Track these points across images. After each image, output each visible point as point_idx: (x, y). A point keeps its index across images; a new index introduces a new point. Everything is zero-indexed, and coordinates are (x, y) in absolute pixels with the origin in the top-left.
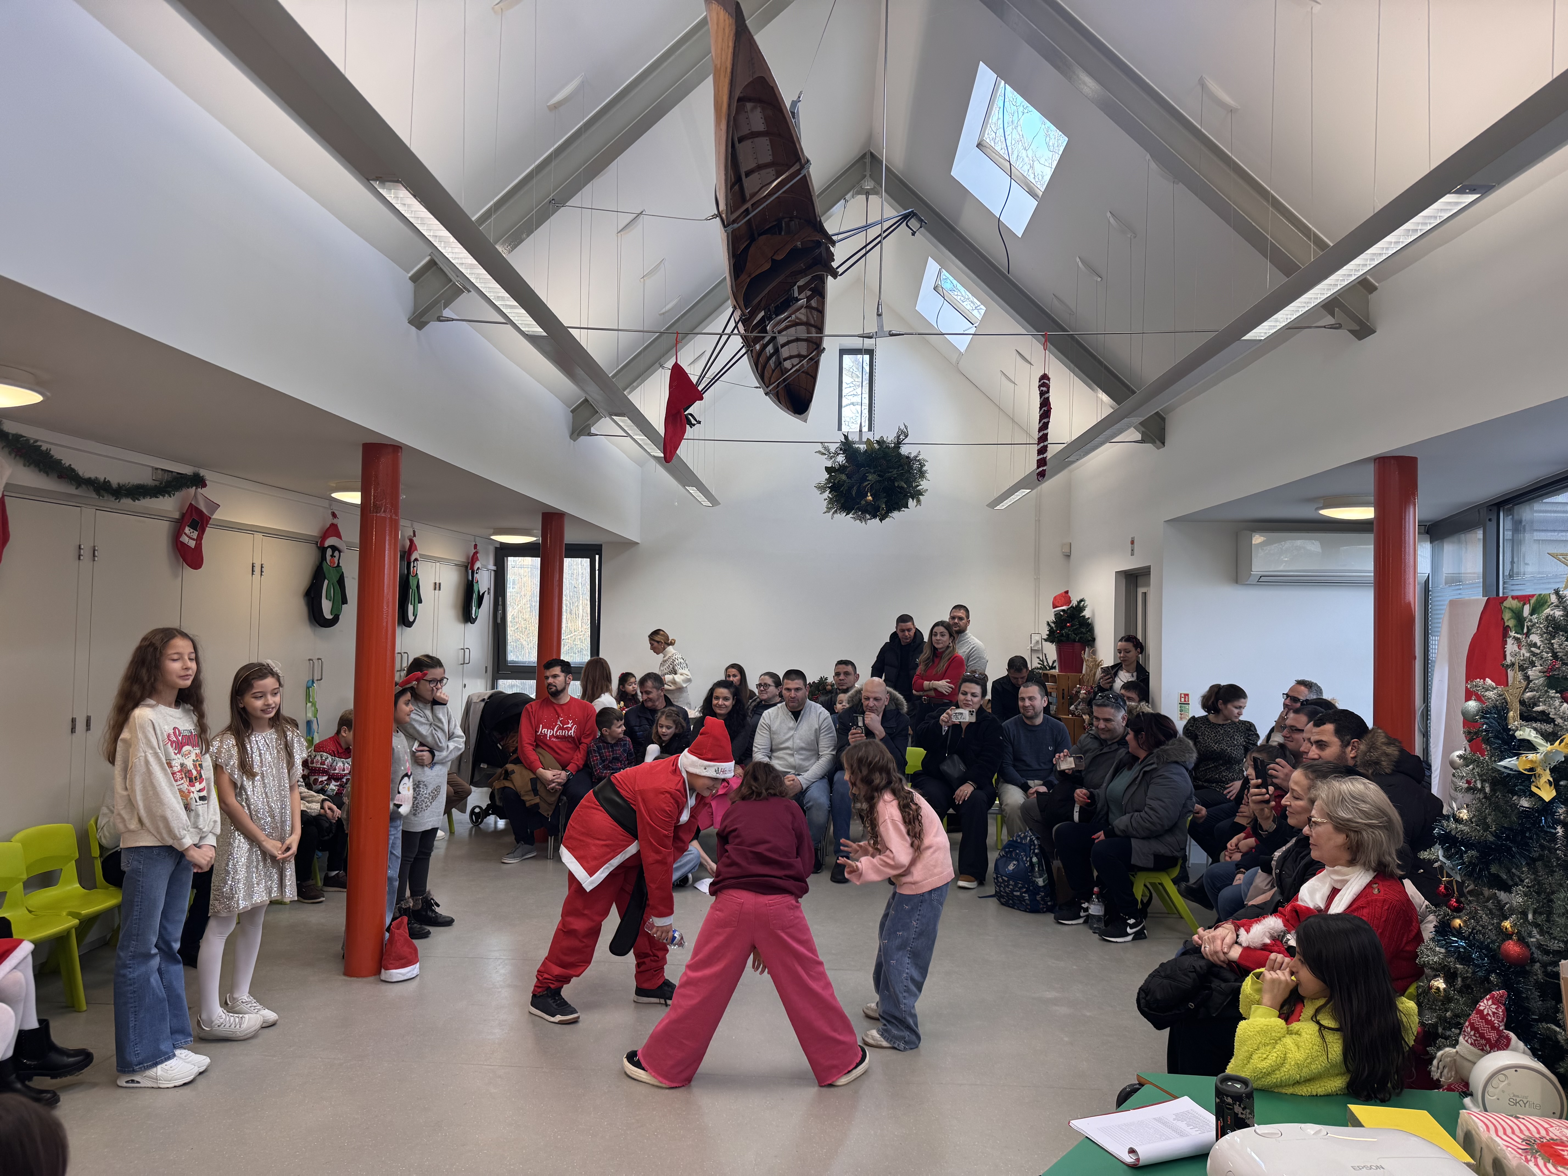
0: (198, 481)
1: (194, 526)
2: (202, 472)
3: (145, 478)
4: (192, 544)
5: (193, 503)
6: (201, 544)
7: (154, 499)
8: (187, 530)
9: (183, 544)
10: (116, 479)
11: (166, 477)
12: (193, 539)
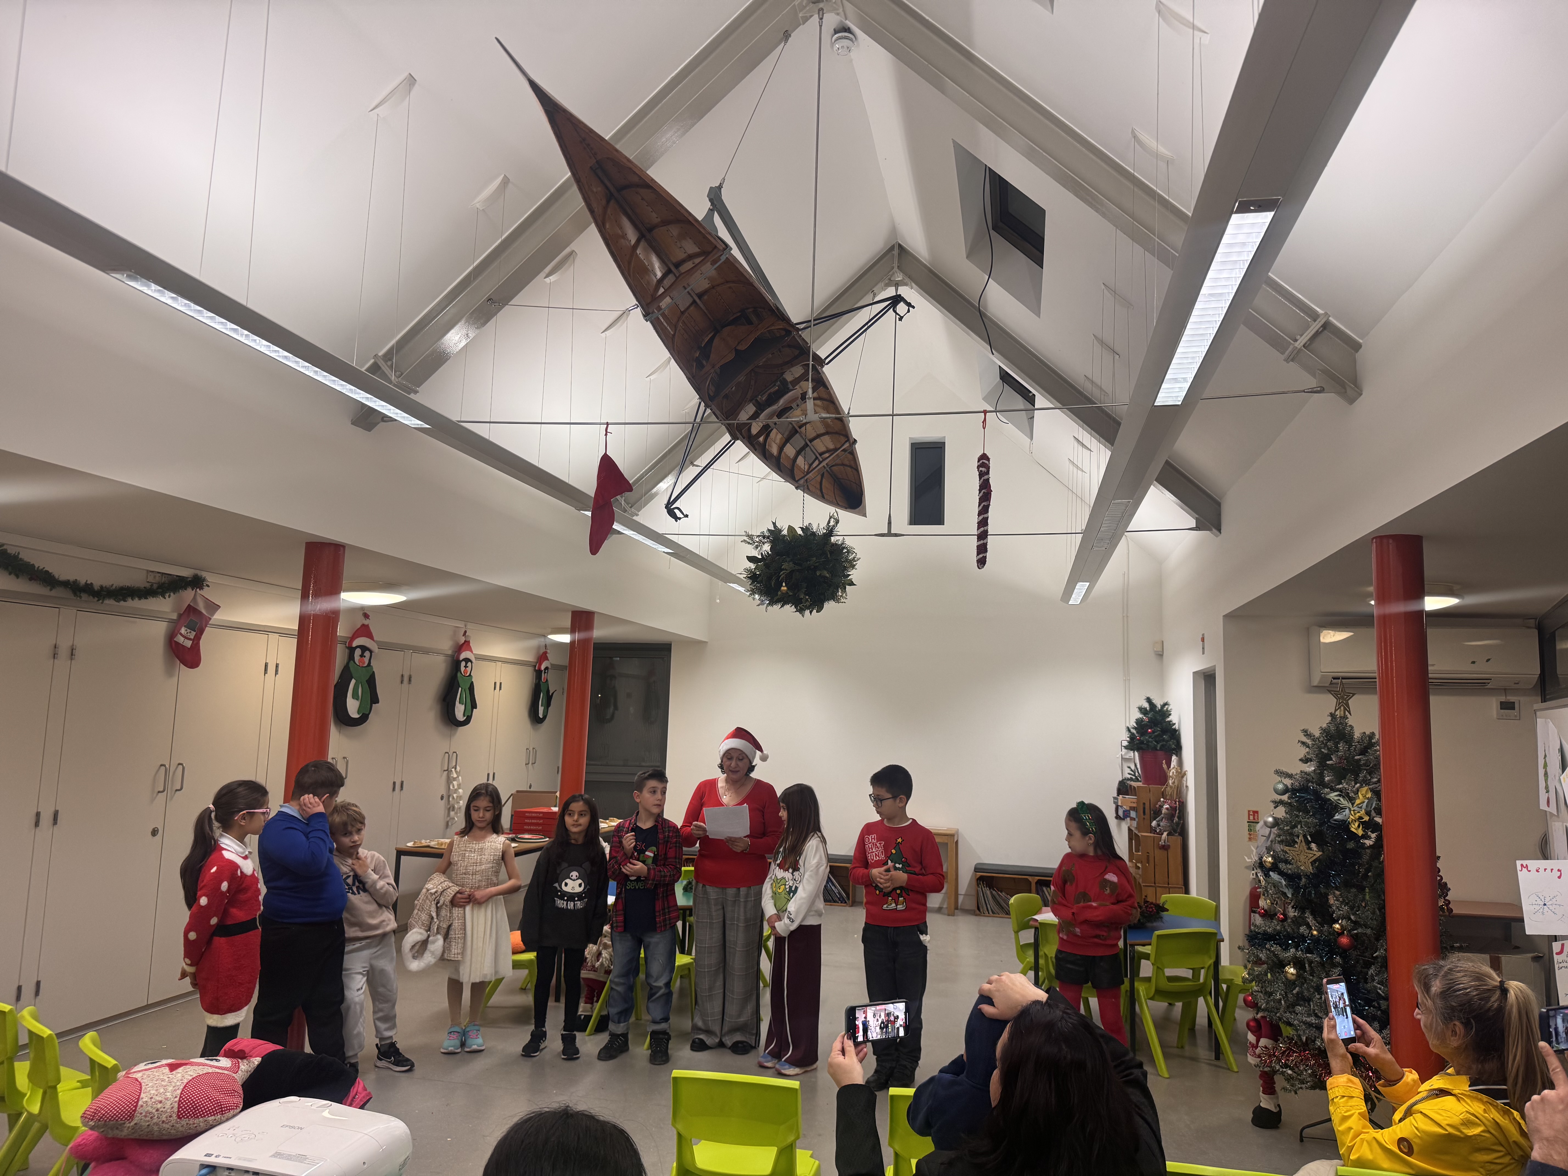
0: (197, 582)
1: (191, 627)
2: (204, 574)
3: (138, 580)
4: (188, 644)
5: (191, 604)
6: (198, 644)
7: (143, 601)
8: (183, 630)
9: (177, 643)
10: (98, 580)
11: (158, 578)
12: (190, 639)
